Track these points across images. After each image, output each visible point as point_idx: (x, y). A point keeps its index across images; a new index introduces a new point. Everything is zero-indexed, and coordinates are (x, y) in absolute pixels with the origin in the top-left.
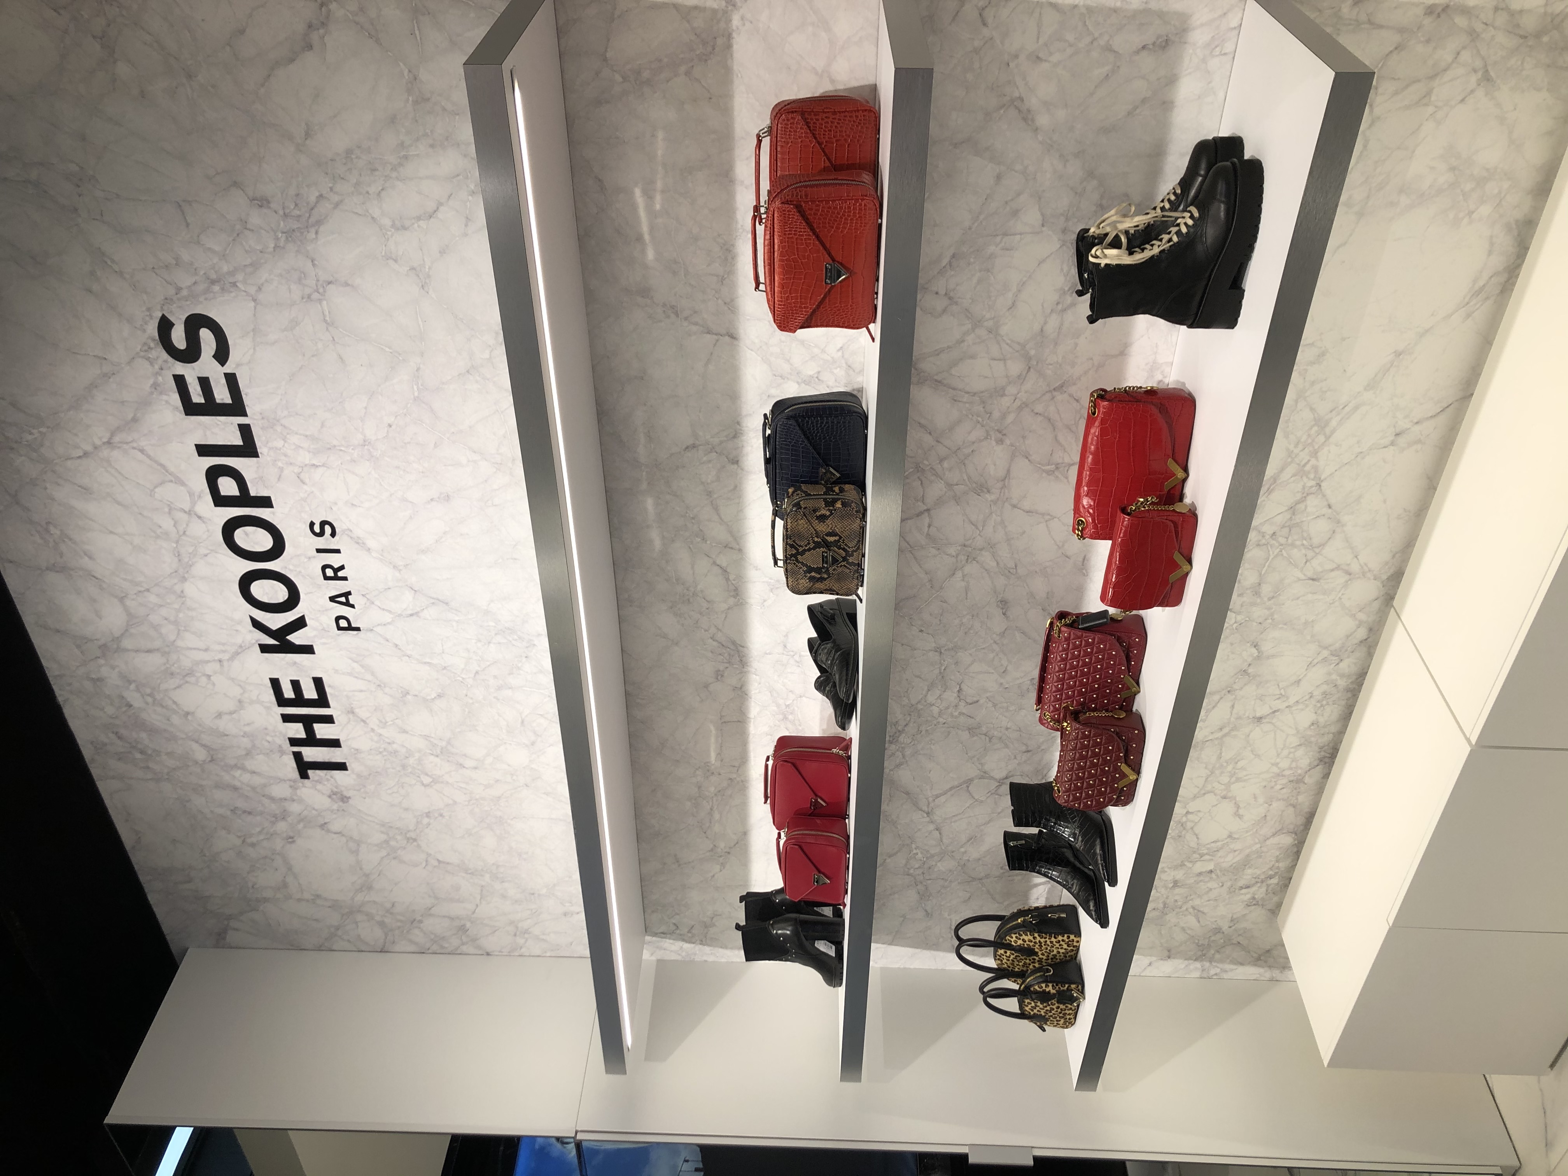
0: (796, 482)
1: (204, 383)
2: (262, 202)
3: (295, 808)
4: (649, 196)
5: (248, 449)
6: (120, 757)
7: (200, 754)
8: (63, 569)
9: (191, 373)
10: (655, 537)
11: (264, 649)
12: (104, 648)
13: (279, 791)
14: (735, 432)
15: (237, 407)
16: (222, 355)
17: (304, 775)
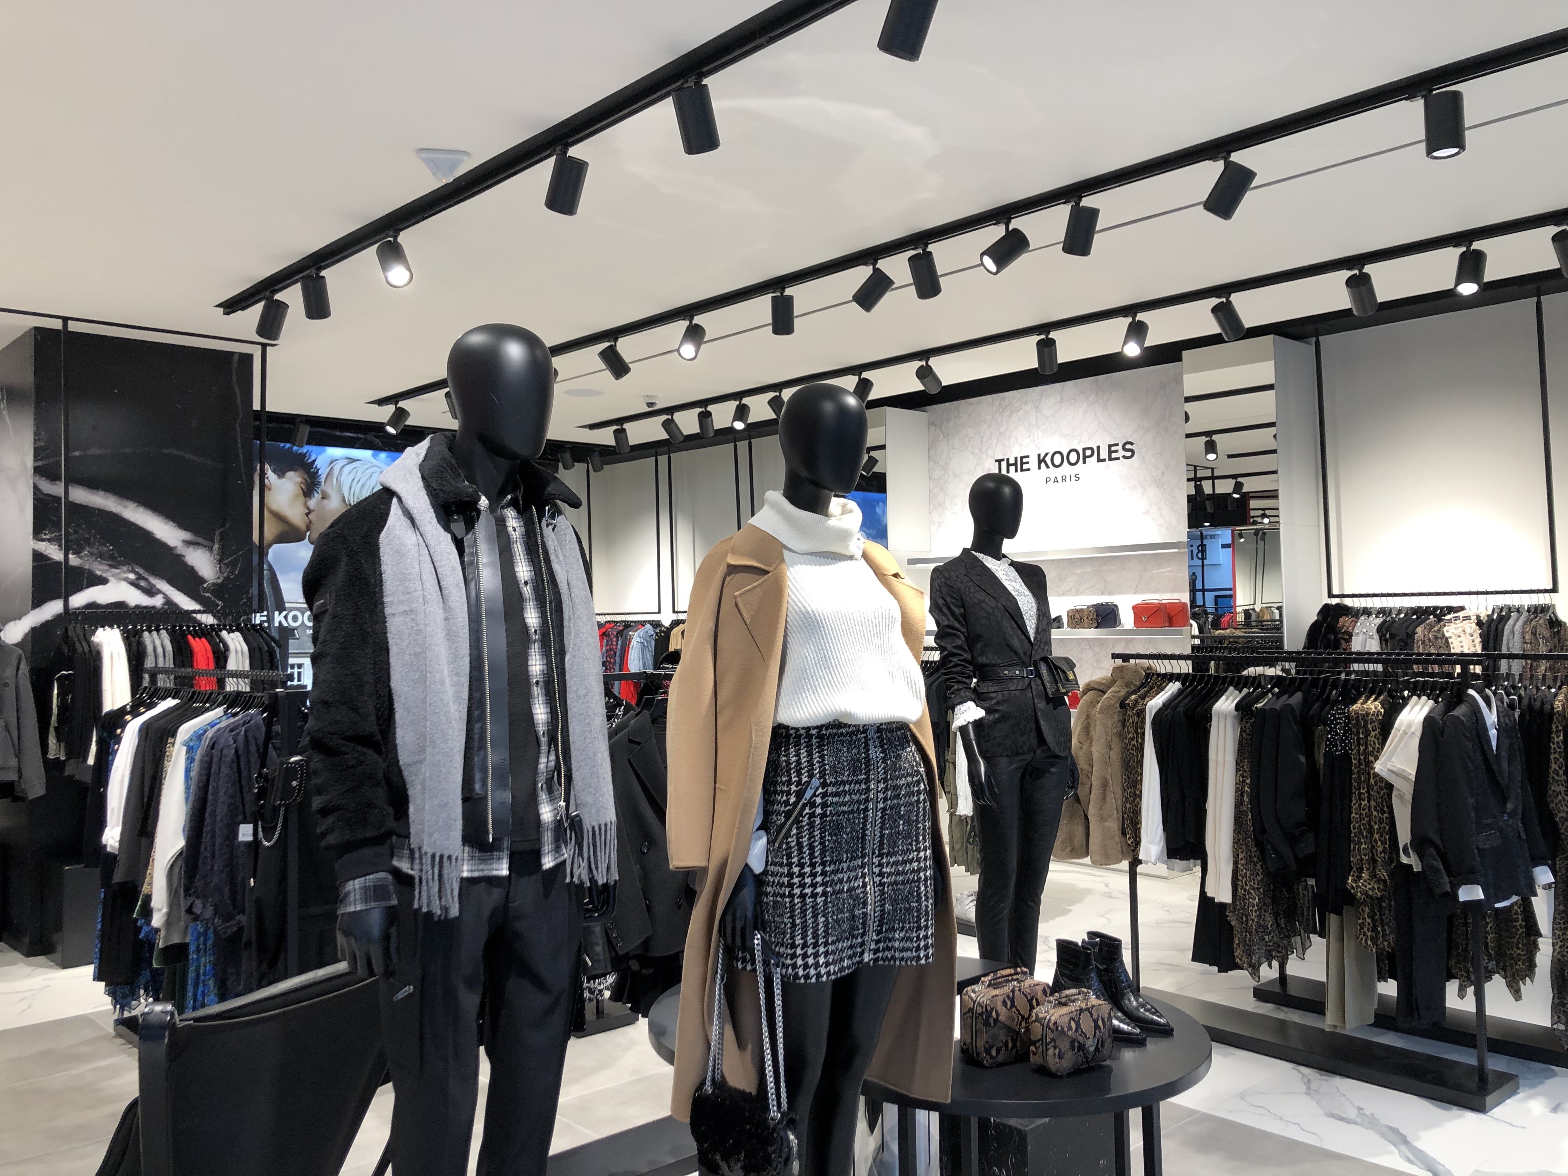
0: (1096, 611)
1: (1117, 451)
2: (1163, 474)
3: (984, 456)
4: (1168, 572)
5: (1099, 460)
6: (1000, 405)
7: (1002, 430)
8: (1062, 401)
9: (1119, 448)
10: (1080, 571)
11: (1039, 455)
12: (1037, 407)
13: (990, 452)
14: (1111, 593)
15: (1111, 459)
16: (1124, 457)
17: (996, 461)
